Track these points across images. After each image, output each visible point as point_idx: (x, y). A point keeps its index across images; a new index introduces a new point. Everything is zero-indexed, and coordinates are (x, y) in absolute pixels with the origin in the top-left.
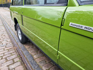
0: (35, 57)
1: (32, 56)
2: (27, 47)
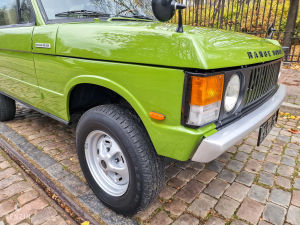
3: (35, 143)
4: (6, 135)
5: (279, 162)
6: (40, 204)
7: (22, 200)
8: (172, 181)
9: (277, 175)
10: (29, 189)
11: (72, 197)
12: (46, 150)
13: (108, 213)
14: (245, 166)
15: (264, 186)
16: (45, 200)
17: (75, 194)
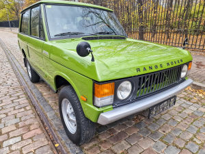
0: (45, 94)
1: (41, 94)
2: (38, 86)
3: (46, 97)
4: (33, 91)
5: (185, 129)
6: (39, 131)
7: (32, 127)
8: (110, 130)
9: (178, 137)
10: (36, 123)
11: (55, 130)
12: (50, 102)
13: (69, 141)
14: (160, 128)
15: (165, 143)
16: (42, 129)
17: (57, 129)
